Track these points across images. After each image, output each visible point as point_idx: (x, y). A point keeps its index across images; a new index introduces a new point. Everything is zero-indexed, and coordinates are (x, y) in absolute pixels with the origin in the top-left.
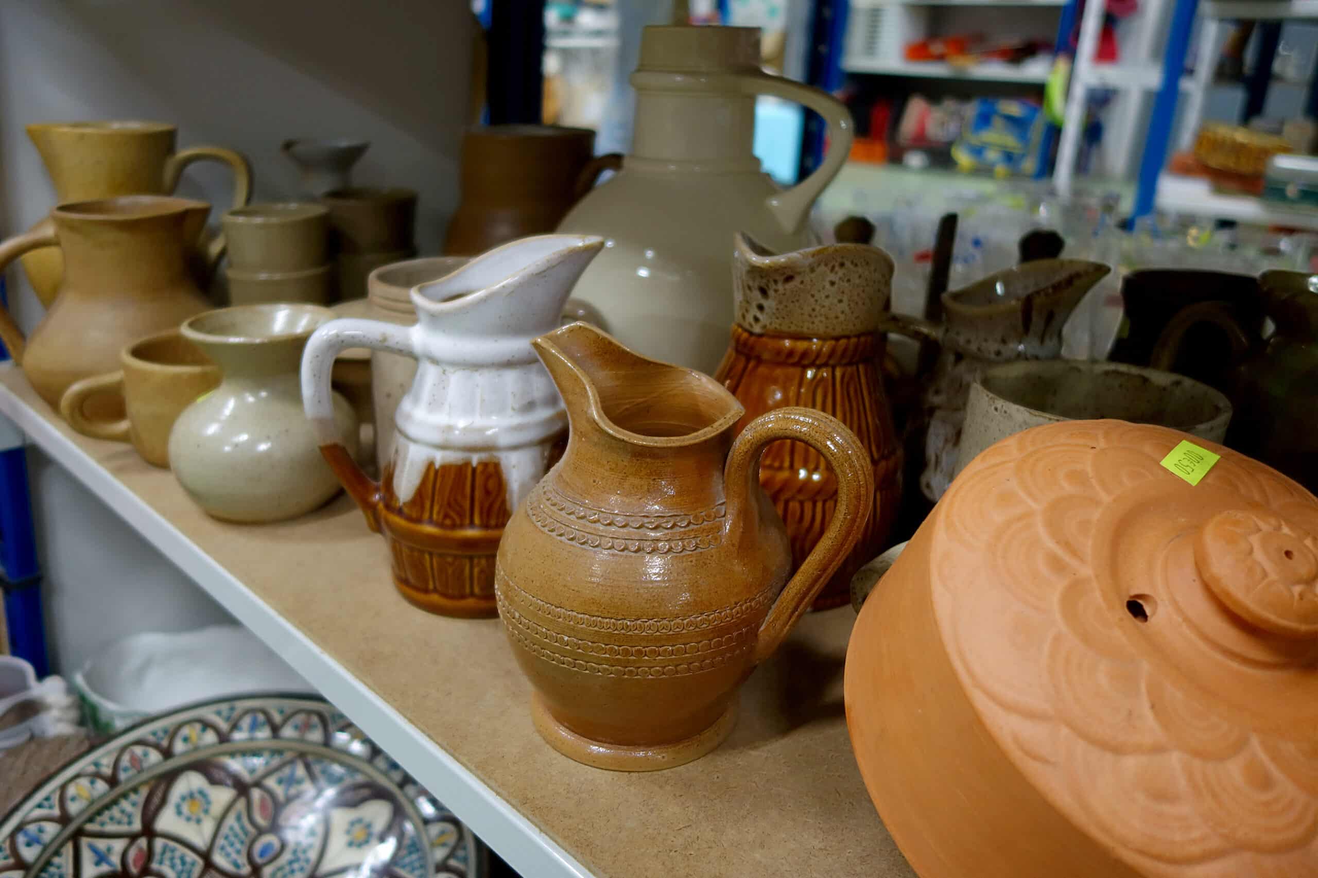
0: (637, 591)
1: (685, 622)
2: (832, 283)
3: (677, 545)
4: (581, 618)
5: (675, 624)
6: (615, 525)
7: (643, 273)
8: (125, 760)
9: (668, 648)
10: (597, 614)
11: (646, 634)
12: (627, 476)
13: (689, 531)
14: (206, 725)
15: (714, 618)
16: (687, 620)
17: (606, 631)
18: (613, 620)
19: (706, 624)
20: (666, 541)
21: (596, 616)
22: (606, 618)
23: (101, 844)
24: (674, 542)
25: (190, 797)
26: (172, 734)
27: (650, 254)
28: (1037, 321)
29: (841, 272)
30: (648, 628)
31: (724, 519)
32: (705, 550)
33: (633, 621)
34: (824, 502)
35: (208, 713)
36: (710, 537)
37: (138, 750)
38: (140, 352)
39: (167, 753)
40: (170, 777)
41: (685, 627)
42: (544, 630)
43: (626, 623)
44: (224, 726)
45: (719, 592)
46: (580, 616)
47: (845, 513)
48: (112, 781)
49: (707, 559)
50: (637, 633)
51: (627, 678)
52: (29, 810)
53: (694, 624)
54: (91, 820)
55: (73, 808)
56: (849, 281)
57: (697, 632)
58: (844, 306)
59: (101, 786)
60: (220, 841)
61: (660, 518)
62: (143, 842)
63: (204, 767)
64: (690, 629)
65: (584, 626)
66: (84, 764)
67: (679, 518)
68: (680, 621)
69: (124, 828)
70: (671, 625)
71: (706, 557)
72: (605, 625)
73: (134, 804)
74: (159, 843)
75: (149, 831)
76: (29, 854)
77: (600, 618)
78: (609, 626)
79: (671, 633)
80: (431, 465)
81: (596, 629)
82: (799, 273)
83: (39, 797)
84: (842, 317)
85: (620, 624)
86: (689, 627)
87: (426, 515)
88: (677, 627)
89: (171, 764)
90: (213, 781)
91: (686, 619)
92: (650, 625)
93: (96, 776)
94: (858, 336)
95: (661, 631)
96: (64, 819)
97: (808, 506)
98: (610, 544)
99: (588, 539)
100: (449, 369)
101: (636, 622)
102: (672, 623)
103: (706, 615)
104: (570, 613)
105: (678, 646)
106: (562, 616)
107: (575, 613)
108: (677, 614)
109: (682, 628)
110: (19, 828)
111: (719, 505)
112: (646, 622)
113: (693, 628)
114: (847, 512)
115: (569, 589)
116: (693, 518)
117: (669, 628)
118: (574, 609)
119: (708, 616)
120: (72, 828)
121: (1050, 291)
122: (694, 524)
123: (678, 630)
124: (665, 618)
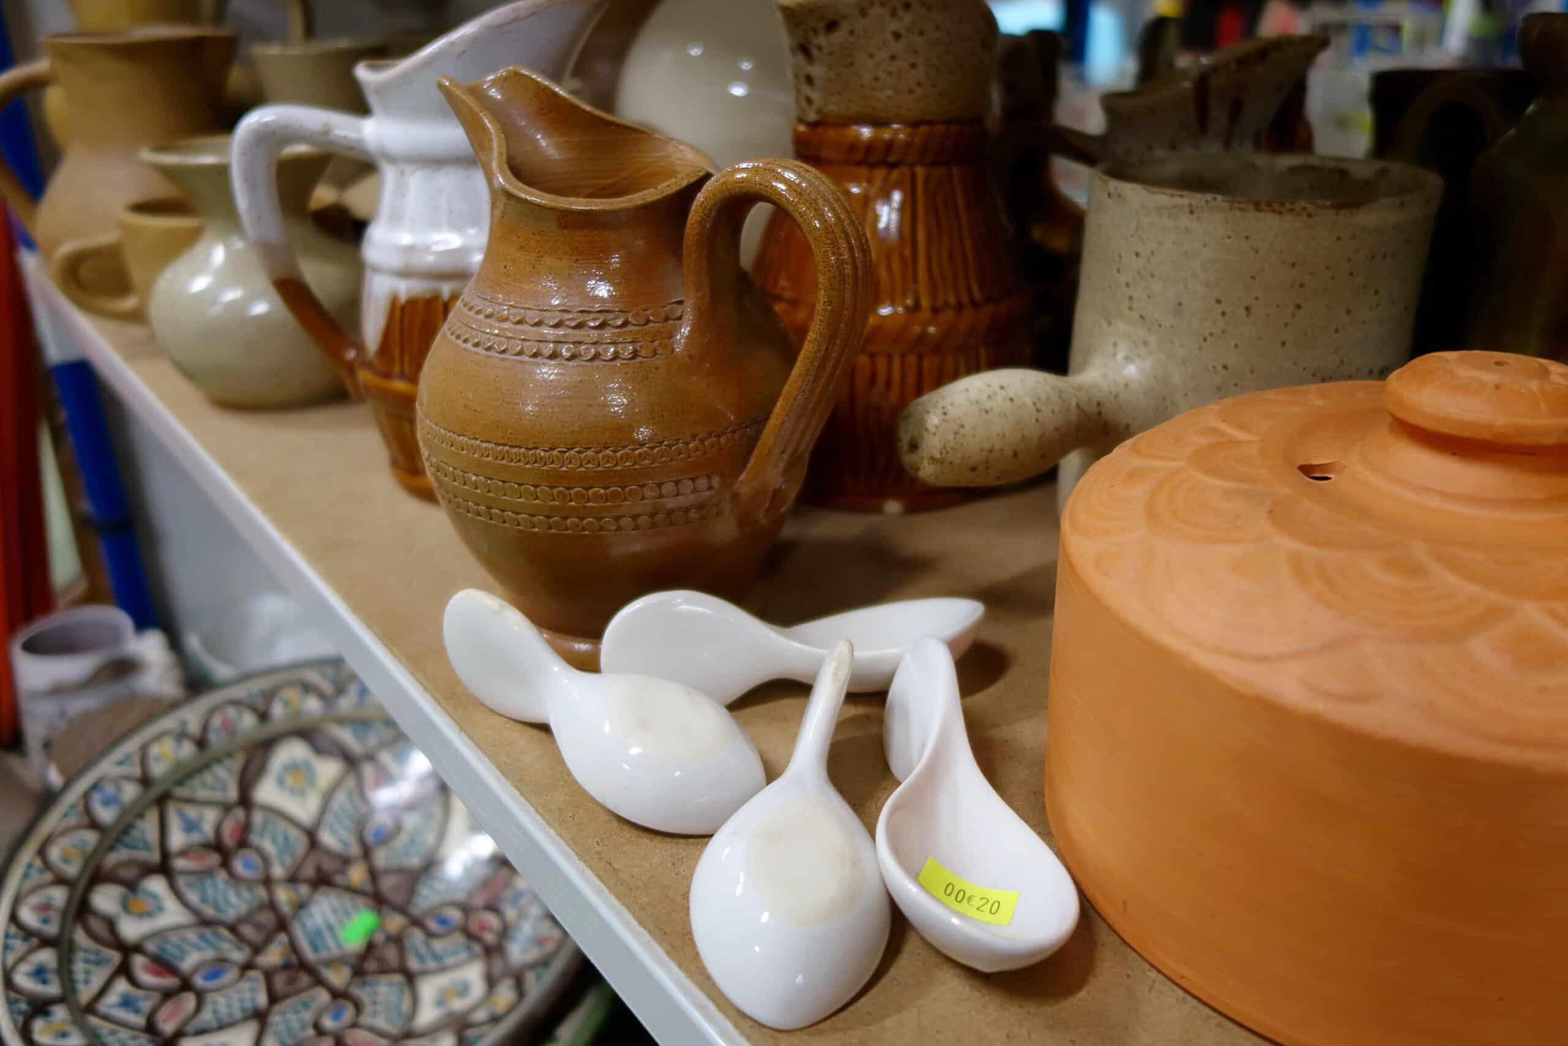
0: (550, 410)
1: (618, 454)
2: (897, 36)
3: (606, 351)
4: (486, 449)
5: (603, 457)
6: (526, 323)
7: (738, 91)
8: (216, 721)
9: (599, 491)
10: (502, 441)
11: (566, 469)
12: (542, 256)
13: (625, 332)
14: (308, 688)
15: (660, 453)
16: (621, 452)
17: (516, 465)
18: (523, 450)
19: (648, 459)
20: (592, 344)
21: (502, 444)
22: (515, 447)
23: (191, 812)
24: (604, 346)
25: (293, 768)
26: (270, 696)
27: (746, 66)
28: (1218, 113)
29: (907, 18)
30: (568, 462)
31: (680, 322)
32: (646, 359)
33: (548, 451)
34: (903, 356)
35: (313, 676)
36: (656, 343)
37: (231, 712)
38: (143, 208)
39: (263, 716)
40: (265, 746)
41: (619, 461)
42: (451, 469)
43: (540, 454)
44: (327, 687)
45: (665, 417)
46: (484, 445)
47: (825, 302)
48: (201, 743)
49: (650, 371)
50: (555, 468)
51: (554, 533)
52: (107, 767)
53: (631, 458)
54: (180, 783)
55: (158, 769)
56: (921, 34)
57: (636, 470)
58: (919, 73)
59: (188, 749)
60: (329, 818)
61: (584, 314)
62: (239, 813)
63: (307, 733)
64: (626, 464)
65: (490, 459)
66: (169, 722)
67: (611, 316)
68: (611, 453)
69: (217, 795)
70: (599, 459)
71: (648, 369)
72: (514, 457)
73: (230, 771)
74: (258, 818)
75: (245, 801)
76: (106, 815)
77: (507, 448)
78: (518, 458)
79: (600, 469)
80: (394, 302)
81: (504, 462)
82: (844, 17)
83: (118, 753)
84: (919, 91)
85: (532, 455)
86: (625, 462)
87: (397, 369)
88: (608, 462)
89: (269, 730)
90: (319, 750)
91: (618, 451)
92: (570, 456)
93: (181, 735)
94: (948, 123)
95: (586, 466)
96: (145, 781)
97: (881, 362)
98: (518, 349)
99: (494, 343)
100: (408, 169)
101: (551, 452)
102: (600, 455)
103: (647, 448)
104: (473, 442)
105: (612, 489)
106: (465, 448)
107: (478, 442)
108: (605, 443)
109: (615, 462)
110: (95, 787)
111: (673, 303)
112: (565, 452)
113: (630, 464)
114: (826, 300)
115: (470, 410)
116: (633, 316)
117: (597, 463)
118: (477, 437)
119: (652, 448)
120: (155, 792)
121: (1233, 66)
122: (634, 325)
123: (608, 465)
124: (590, 448)
